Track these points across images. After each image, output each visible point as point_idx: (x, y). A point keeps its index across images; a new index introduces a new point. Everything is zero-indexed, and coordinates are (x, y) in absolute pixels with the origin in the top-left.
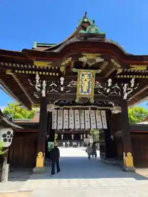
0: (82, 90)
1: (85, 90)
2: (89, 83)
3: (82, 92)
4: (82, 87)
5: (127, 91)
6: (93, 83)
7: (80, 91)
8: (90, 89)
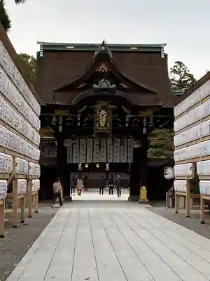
0: (99, 125)
1: (102, 125)
2: (106, 118)
3: (99, 126)
4: (99, 122)
5: (148, 124)
6: (110, 119)
7: (97, 125)
8: (108, 124)
